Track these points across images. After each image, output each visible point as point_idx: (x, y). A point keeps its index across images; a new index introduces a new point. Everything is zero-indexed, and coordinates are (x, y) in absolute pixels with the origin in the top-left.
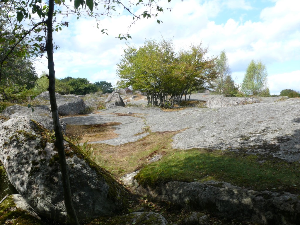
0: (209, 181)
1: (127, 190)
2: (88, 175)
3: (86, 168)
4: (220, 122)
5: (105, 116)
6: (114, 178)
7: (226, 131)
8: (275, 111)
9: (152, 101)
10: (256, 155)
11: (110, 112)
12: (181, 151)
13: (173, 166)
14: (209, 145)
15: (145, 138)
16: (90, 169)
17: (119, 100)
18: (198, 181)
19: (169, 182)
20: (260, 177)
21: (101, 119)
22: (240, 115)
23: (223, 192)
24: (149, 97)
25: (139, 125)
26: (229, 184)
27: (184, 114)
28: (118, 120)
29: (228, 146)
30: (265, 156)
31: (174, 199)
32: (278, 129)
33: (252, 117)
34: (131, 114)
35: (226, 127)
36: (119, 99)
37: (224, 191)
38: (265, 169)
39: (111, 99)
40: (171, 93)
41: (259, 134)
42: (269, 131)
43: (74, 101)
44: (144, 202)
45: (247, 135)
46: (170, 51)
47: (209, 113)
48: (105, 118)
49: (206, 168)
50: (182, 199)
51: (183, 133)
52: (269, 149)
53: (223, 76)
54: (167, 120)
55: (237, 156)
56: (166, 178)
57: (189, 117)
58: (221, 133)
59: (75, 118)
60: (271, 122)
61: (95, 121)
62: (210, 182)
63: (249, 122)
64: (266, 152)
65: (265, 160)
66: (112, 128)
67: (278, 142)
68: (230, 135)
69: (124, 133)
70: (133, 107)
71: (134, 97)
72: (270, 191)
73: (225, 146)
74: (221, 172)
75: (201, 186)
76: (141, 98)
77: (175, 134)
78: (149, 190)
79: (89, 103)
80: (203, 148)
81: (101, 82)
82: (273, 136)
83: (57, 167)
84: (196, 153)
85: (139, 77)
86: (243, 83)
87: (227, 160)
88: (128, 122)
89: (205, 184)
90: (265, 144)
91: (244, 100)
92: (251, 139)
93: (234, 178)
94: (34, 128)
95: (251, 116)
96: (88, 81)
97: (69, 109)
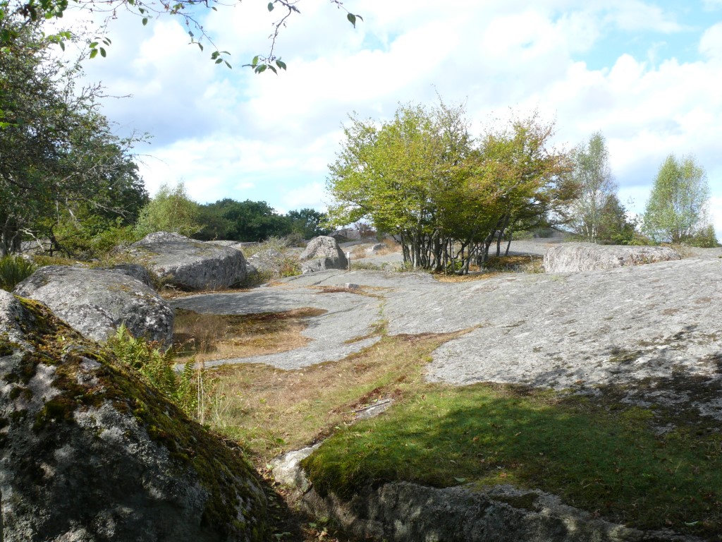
0: (499, 487)
1: (280, 499)
2: (142, 460)
3: (137, 441)
4: (565, 310)
5: (291, 294)
6: (250, 463)
7: (574, 336)
8: (713, 281)
9: (413, 256)
10: (651, 408)
11: (308, 284)
12: (445, 389)
13: (408, 435)
14: (524, 376)
15: (366, 351)
16: (148, 443)
17: (334, 254)
18: (468, 484)
19: (388, 482)
20: (652, 481)
21: (277, 299)
22: (619, 292)
23: (534, 524)
24: (407, 248)
25: (364, 317)
26: (555, 499)
27: (478, 290)
28: (321, 302)
29: (575, 379)
30: (675, 411)
31: (397, 535)
32: (718, 333)
33: (649, 298)
34: (354, 289)
35: (576, 324)
36: (334, 251)
37: (535, 520)
38: (670, 454)
39: (315, 251)
40: (462, 238)
41: (664, 347)
42: (694, 338)
43: (217, 257)
44: (317, 537)
45: (631, 348)
46: (459, 132)
47: (543, 287)
48: (288, 297)
49: (501, 444)
50: (420, 536)
51: (463, 340)
52: (689, 391)
53: (597, 194)
54: (433, 304)
55: (594, 410)
56: (381, 472)
57: (489, 297)
58: (561, 341)
59: (215, 297)
60: (700, 311)
61: (262, 305)
62: (501, 491)
63: (639, 313)
64: (679, 399)
65: (675, 424)
66: (300, 323)
67: (717, 372)
68: (584, 348)
69: (324, 336)
70: (365, 271)
71: (377, 248)
72: (676, 531)
73: (565, 378)
74: (537, 459)
75: (472, 501)
76: (394, 251)
77: (442, 343)
78: (333, 503)
79: (261, 262)
80: (505, 382)
81: (303, 212)
82: (703, 352)
83: (55, 435)
84: (484, 398)
85: (381, 198)
86: (646, 212)
87: (562, 422)
88: (343, 307)
89: (483, 496)
90: (678, 374)
91: (640, 252)
92: (641, 361)
93: (574, 480)
94: (20, 323)
95: (648, 296)
96: (270, 209)
97: (205, 274)
